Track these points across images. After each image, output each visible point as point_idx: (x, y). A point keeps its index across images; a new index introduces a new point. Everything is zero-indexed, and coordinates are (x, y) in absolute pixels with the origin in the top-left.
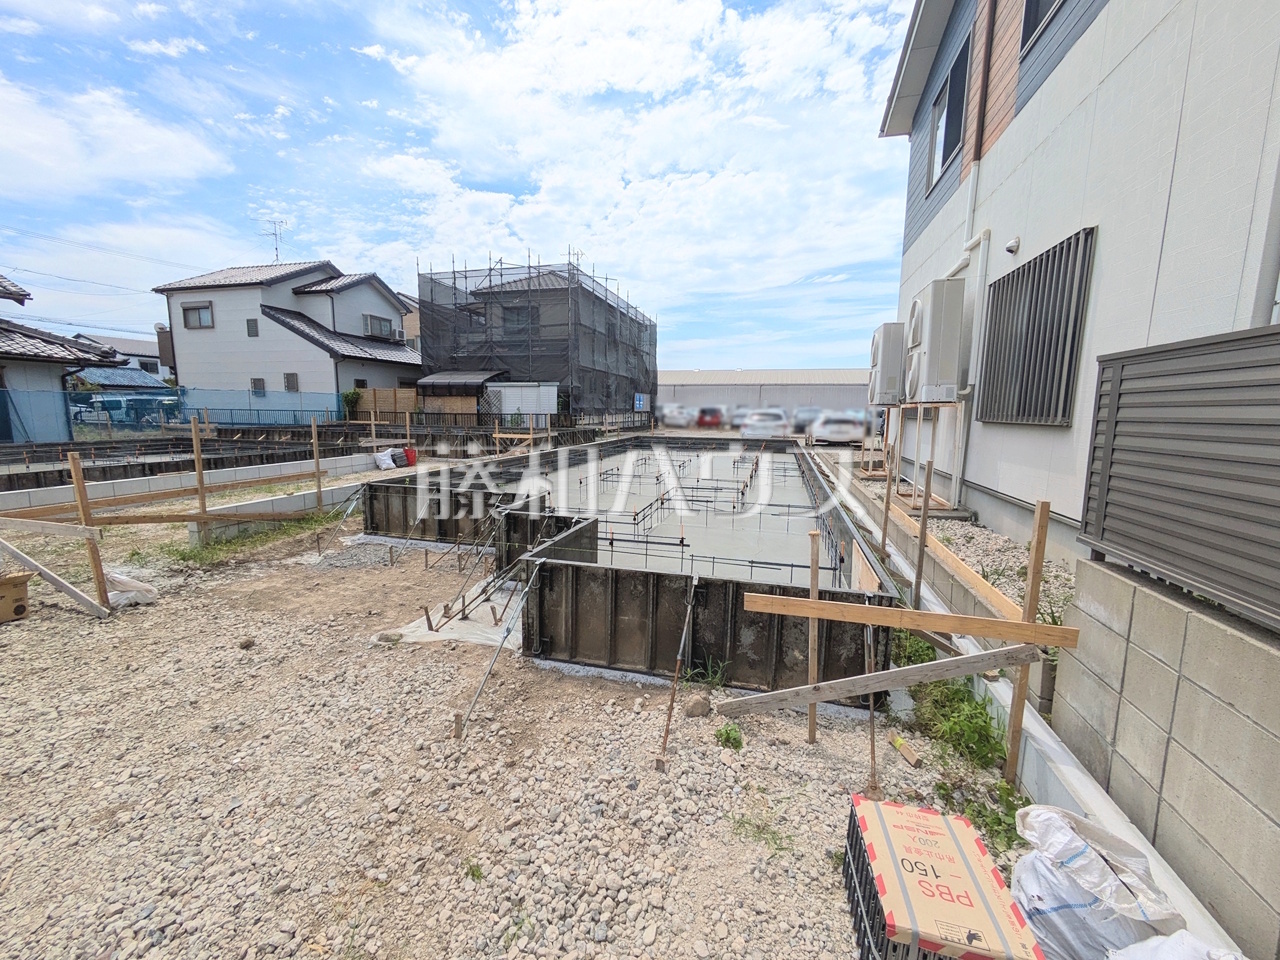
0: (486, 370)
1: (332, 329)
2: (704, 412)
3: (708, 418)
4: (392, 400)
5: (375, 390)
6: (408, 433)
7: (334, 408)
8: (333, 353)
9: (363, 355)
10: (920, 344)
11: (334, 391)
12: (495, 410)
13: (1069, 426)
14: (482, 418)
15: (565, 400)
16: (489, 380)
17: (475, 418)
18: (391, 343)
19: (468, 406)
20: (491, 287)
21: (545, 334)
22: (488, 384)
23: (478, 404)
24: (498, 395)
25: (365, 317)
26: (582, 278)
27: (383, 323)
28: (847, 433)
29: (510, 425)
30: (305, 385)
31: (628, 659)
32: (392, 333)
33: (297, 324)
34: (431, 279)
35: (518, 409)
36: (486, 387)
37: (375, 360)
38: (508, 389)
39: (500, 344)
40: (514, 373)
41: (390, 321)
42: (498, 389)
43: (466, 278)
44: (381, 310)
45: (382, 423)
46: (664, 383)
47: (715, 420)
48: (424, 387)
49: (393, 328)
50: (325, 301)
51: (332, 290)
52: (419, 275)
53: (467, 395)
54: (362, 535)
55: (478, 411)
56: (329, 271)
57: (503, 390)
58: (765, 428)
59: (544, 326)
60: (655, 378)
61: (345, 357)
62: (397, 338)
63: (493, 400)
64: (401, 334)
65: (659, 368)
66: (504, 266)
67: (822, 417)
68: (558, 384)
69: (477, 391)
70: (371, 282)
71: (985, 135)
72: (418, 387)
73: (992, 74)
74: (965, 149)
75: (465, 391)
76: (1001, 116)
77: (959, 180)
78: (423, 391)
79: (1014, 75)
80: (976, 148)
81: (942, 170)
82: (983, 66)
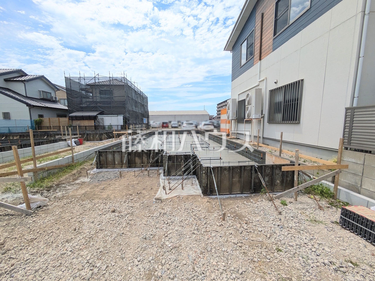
0: (96, 111)
1: (25, 95)
2: (163, 123)
3: (165, 125)
4: (58, 122)
5: (49, 118)
6: (78, 133)
7: (30, 125)
8: (28, 105)
9: (41, 105)
10: (251, 104)
11: (29, 119)
12: (101, 124)
13: (299, 123)
14: (96, 127)
15: (126, 120)
16: (98, 114)
17: (94, 127)
18: (51, 101)
19: (92, 123)
20: (95, 83)
21: (116, 99)
22: (98, 116)
23: (95, 122)
24: (102, 119)
25: (40, 91)
26: (128, 82)
27: (47, 94)
28: (210, 127)
29: (107, 129)
30: (13, 116)
31: (235, 191)
32: (52, 97)
33: (9, 93)
34: (70, 79)
35: (110, 124)
36: (98, 117)
37: (47, 107)
38: (106, 117)
39: (100, 102)
40: (105, 111)
41: (51, 93)
42: (102, 117)
43: (85, 79)
44: (47, 89)
45: (53, 130)
46: (151, 115)
47: (167, 125)
48: (72, 117)
49: (52, 96)
50: (22, 85)
51: (25, 81)
52: (65, 77)
53: (90, 120)
54: (95, 169)
55: (95, 125)
56: (21, 73)
57: (104, 117)
58: (189, 127)
59: (115, 97)
60: (148, 113)
61: (34, 106)
62: (54, 99)
63: (101, 121)
64: (56, 98)
65: (149, 110)
66: (99, 76)
67: (203, 123)
68: (123, 115)
69: (94, 118)
70: (42, 78)
71: (262, 55)
72: (69, 117)
73: (263, 40)
74: (255, 57)
75: (89, 118)
76: (267, 51)
77: (253, 64)
78: (72, 119)
79: (271, 41)
80: (259, 58)
81: (246, 62)
82: (260, 37)
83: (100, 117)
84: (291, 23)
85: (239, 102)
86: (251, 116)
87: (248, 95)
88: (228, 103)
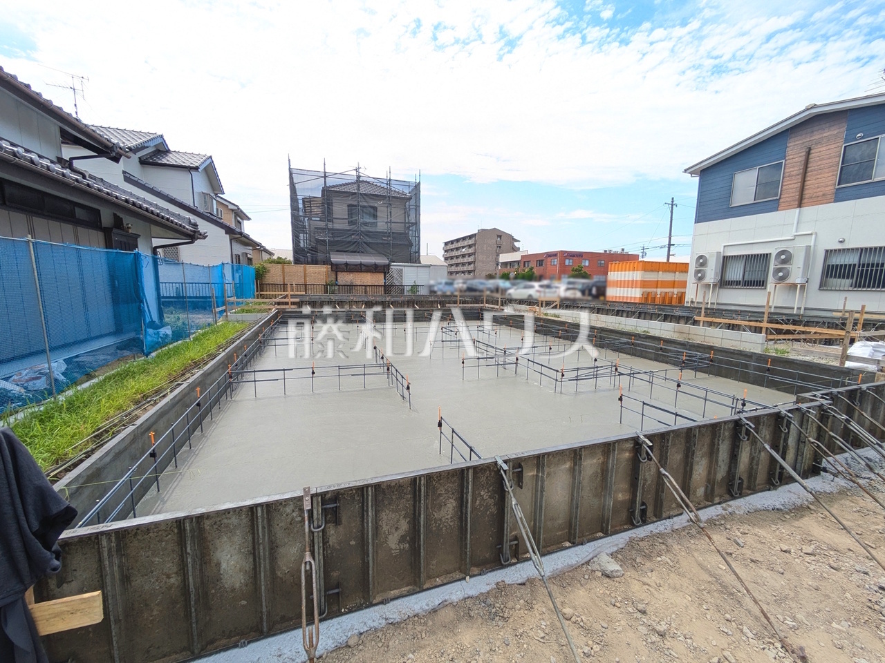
1: (192, 204)
4: (302, 274)
5: (283, 266)
10: (791, 264)
14: (387, 288)
17: (382, 288)
19: (379, 279)
22: (392, 264)
23: (385, 279)
24: (400, 272)
25: (204, 195)
27: (212, 201)
29: (409, 294)
30: (187, 257)
32: (217, 211)
35: (414, 282)
36: (390, 266)
38: (407, 268)
48: (337, 265)
52: (290, 168)
53: (375, 272)
55: (385, 283)
56: (163, 146)
57: (403, 268)
62: (220, 216)
63: (396, 276)
64: (221, 213)
71: (804, 201)
72: (332, 264)
73: (807, 183)
74: (781, 200)
75: (374, 269)
76: (819, 199)
77: (776, 209)
78: (337, 268)
79: (830, 190)
80: (797, 203)
81: (752, 202)
82: (799, 178)
83: (395, 267)
84: (876, 179)
85: (724, 257)
86: (790, 281)
87: (783, 252)
88: (701, 257)
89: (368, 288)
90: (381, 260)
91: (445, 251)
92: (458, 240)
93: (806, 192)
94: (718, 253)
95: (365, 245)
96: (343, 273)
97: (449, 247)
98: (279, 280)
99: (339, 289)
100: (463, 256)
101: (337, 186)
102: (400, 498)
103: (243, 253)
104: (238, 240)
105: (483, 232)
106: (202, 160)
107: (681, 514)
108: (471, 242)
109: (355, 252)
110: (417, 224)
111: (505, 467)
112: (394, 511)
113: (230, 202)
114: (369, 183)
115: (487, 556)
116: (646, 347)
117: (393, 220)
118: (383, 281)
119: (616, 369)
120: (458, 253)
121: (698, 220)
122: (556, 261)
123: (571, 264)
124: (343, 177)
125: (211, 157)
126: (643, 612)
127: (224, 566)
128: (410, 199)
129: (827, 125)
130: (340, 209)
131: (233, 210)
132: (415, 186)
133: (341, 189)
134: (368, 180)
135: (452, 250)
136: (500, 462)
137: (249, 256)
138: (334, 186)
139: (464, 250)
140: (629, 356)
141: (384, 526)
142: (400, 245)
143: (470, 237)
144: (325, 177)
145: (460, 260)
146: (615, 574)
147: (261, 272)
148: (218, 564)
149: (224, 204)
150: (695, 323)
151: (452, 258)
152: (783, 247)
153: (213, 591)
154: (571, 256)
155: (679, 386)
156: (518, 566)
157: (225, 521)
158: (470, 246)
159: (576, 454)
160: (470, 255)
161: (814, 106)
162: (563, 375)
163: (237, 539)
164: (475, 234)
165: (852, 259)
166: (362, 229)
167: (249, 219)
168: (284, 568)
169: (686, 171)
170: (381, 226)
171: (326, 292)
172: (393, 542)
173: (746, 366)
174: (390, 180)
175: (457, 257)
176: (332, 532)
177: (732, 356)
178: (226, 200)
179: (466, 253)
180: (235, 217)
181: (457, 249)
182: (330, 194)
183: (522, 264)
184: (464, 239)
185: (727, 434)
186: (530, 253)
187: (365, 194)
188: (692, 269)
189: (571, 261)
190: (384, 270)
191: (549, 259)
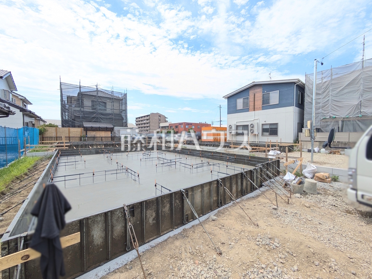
4: (68, 132)
5: (56, 128)
10: (254, 128)
12: (117, 136)
13: (278, 136)
17: (110, 138)
22: (115, 127)
27: (10, 94)
52: (60, 82)
57: (120, 129)
63: (117, 132)
71: (255, 109)
72: (84, 127)
73: (255, 104)
74: (250, 109)
75: (106, 129)
76: (259, 109)
77: (248, 111)
78: (86, 129)
79: (261, 106)
80: (253, 109)
81: (242, 108)
82: (253, 102)
83: (116, 129)
84: (271, 104)
85: (237, 126)
86: (254, 133)
87: (252, 124)
88: (230, 125)
89: (103, 138)
90: (110, 126)
91: (136, 122)
92: (142, 117)
93: (255, 106)
94: (235, 124)
95: (100, 119)
96: (90, 131)
97: (138, 120)
98: (54, 135)
99: (88, 139)
100: (145, 124)
101: (86, 92)
102: (153, 205)
103: (30, 121)
104: (27, 115)
105: (152, 114)
106: (5, 74)
107: (230, 202)
108: (148, 118)
109: (96, 122)
110: (126, 110)
111: (184, 191)
112: (151, 210)
113: (20, 95)
114: (102, 92)
115: (179, 222)
116: (217, 156)
117: (115, 108)
118: (111, 135)
119: (209, 163)
120: (142, 122)
121: (228, 114)
122: (182, 126)
123: (188, 127)
124: (90, 88)
125: (10, 72)
126: (223, 226)
127: (95, 236)
128: (122, 100)
129: (258, 88)
130: (87, 103)
131: (21, 99)
132: (125, 95)
133: (88, 93)
134: (102, 90)
135: (139, 121)
136: (182, 190)
137: (33, 123)
138: (84, 92)
139: (145, 121)
140: (212, 160)
141: (148, 215)
142: (118, 119)
143: (147, 116)
144: (80, 87)
145: (143, 125)
146: (216, 219)
147: (43, 131)
148: (93, 236)
149: (16, 96)
150: (230, 147)
151: (139, 124)
152: (251, 123)
153: (91, 247)
154: (188, 124)
155: (227, 167)
156: (188, 224)
157: (96, 219)
158: (147, 120)
159: (202, 186)
160: (147, 123)
161: (254, 82)
162: (192, 167)
163: (100, 225)
164: (149, 115)
165: (268, 127)
166: (99, 112)
167: (31, 104)
168: (116, 234)
169: (223, 97)
170: (108, 111)
171: (81, 140)
172: (151, 221)
173: (244, 160)
174: (113, 91)
175: (142, 124)
176: (132, 219)
177: (240, 157)
178: (17, 94)
179: (146, 122)
180: (23, 102)
181: (142, 121)
182: (82, 96)
183: (169, 127)
184: (144, 117)
185: (240, 177)
186: (172, 123)
187: (100, 97)
188: (228, 129)
189: (188, 126)
190: (111, 130)
191: (180, 125)
